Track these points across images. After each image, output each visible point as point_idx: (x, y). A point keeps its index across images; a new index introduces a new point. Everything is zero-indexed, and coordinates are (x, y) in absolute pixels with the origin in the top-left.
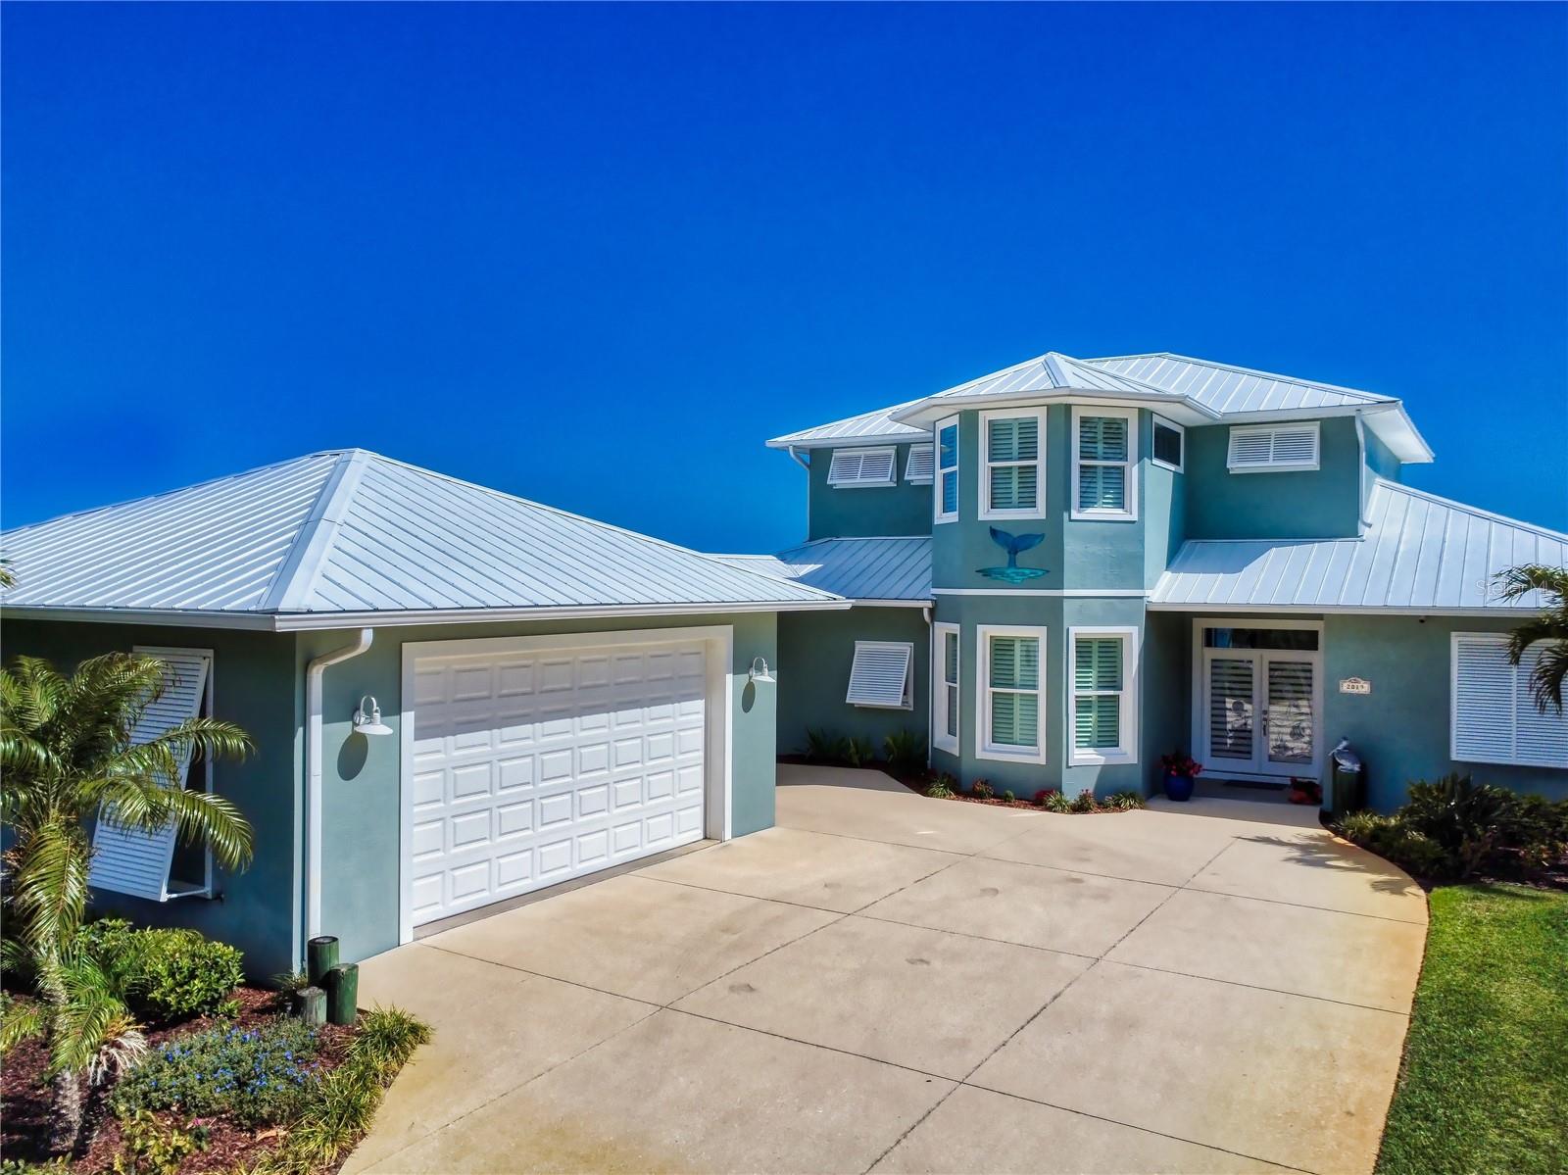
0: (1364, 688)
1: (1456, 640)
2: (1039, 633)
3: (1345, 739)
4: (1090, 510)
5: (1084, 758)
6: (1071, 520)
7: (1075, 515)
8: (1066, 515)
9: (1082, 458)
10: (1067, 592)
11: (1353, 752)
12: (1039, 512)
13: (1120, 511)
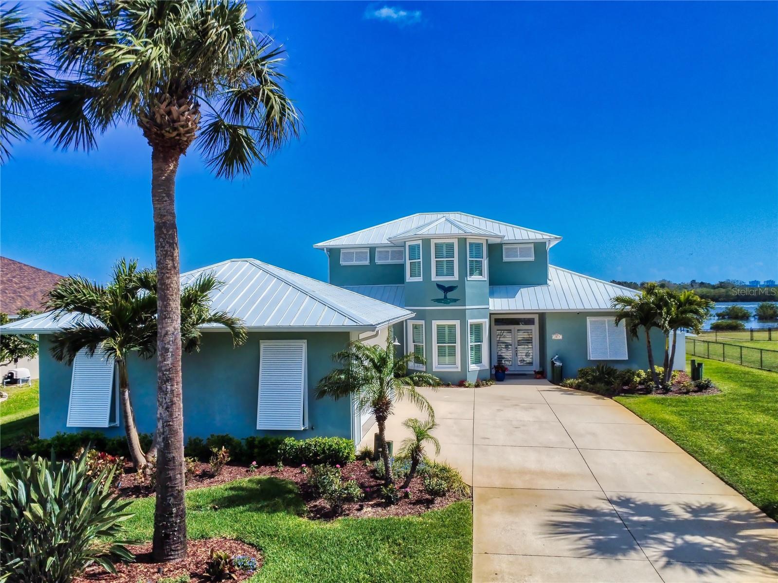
0: (560, 337)
1: (589, 320)
2: (457, 323)
3: (557, 355)
4: (472, 277)
5: (473, 367)
6: (467, 281)
7: (469, 279)
8: (466, 278)
9: (470, 257)
10: (467, 307)
11: (559, 359)
12: (456, 277)
13: (481, 277)
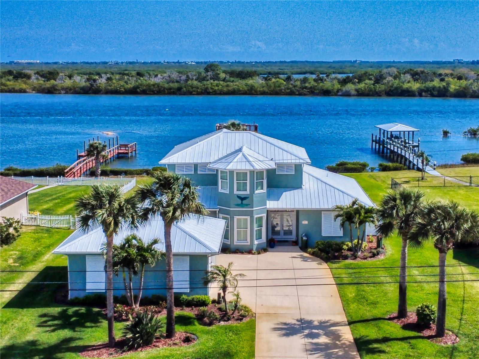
0: (306, 222)
2: (248, 218)
3: (304, 233)
5: (256, 242)
7: (255, 192)
9: (256, 180)
10: (254, 209)
11: (306, 235)
12: (248, 192)
13: (262, 190)
